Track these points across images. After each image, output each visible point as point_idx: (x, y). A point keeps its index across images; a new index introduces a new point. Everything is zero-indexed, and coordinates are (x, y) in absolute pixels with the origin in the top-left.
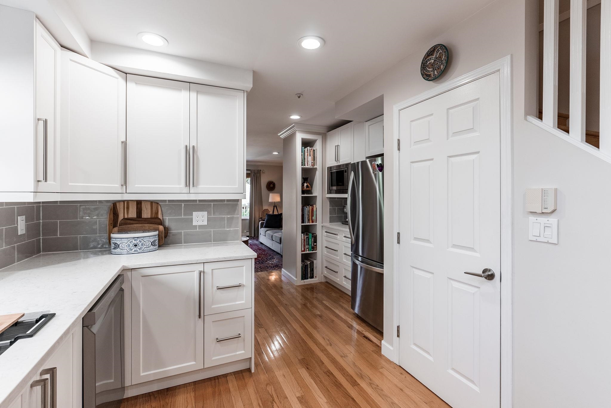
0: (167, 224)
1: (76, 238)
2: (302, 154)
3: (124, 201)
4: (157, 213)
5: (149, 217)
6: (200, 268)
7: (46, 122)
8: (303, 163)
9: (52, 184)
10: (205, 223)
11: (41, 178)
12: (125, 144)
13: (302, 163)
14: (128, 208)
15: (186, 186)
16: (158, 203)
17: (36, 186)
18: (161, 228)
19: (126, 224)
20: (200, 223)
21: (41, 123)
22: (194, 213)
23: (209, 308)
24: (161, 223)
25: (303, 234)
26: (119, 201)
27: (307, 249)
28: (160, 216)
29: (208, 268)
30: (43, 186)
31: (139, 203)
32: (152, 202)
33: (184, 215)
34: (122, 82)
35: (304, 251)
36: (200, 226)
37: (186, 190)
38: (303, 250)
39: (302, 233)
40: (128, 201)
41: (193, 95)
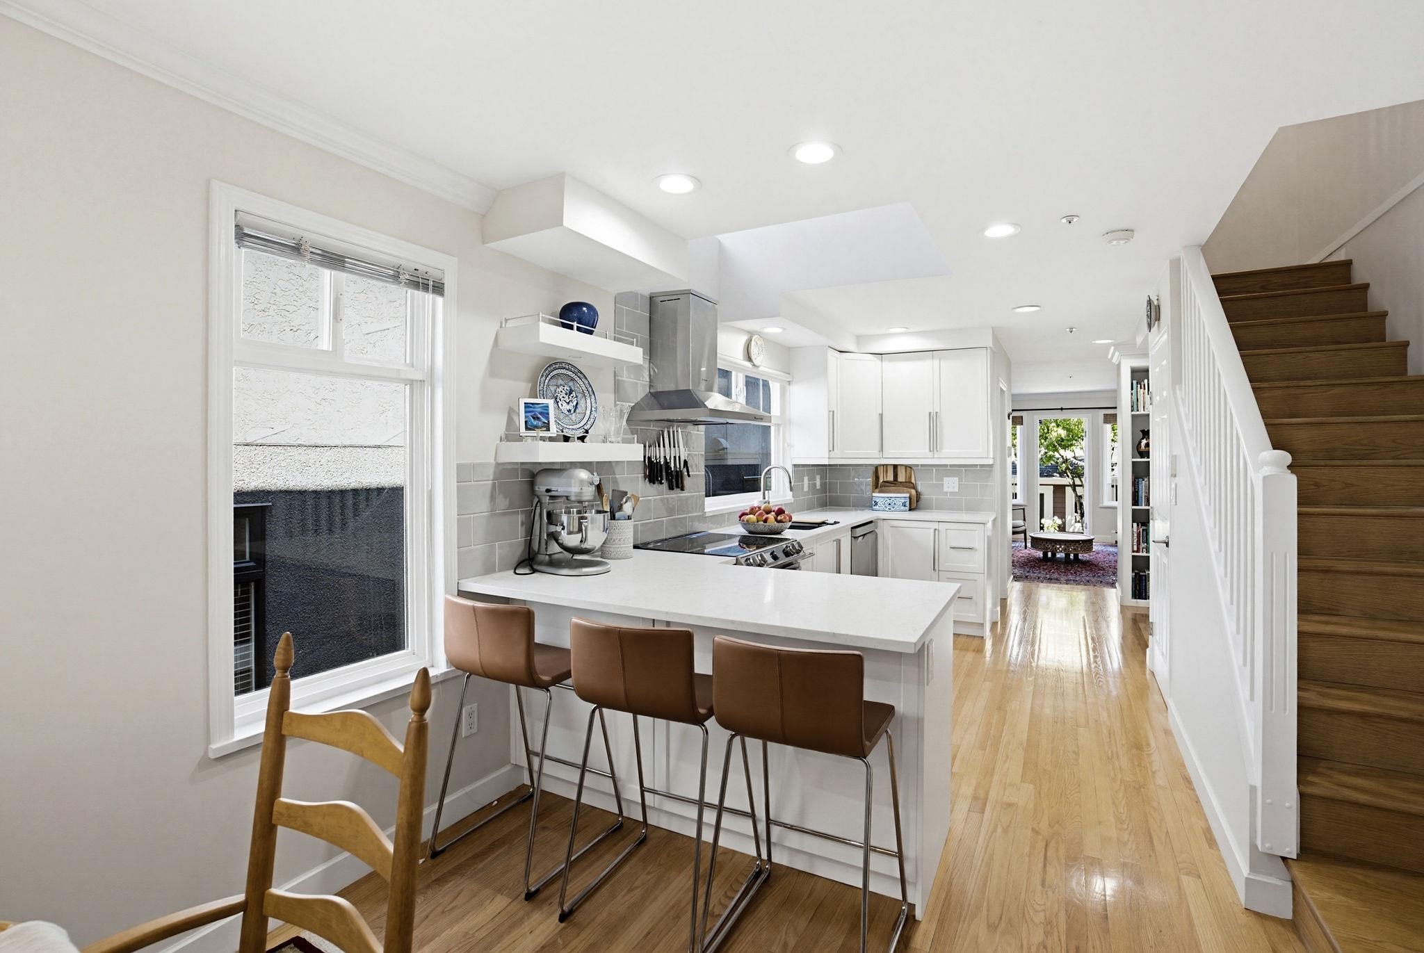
0: (919, 489)
1: (850, 496)
2: (1132, 394)
3: (883, 465)
4: (910, 477)
5: (904, 481)
6: (936, 525)
7: (833, 412)
8: (1135, 406)
9: (837, 453)
10: (956, 490)
11: (831, 449)
12: (881, 415)
13: (1132, 406)
14: (887, 472)
15: (930, 451)
16: (911, 468)
17: (829, 455)
18: (913, 492)
19: (885, 486)
20: (951, 490)
21: (831, 413)
22: (945, 479)
23: (943, 565)
24: (914, 488)
25: (1135, 525)
26: (880, 465)
27: (1144, 550)
28: (913, 481)
29: (942, 527)
30: (833, 454)
31: (895, 467)
32: (906, 466)
33: (936, 480)
34: (879, 363)
35: (1138, 551)
36: (952, 493)
37: (930, 455)
38: (1135, 549)
39: (1133, 522)
40: (887, 465)
41: (936, 362)
